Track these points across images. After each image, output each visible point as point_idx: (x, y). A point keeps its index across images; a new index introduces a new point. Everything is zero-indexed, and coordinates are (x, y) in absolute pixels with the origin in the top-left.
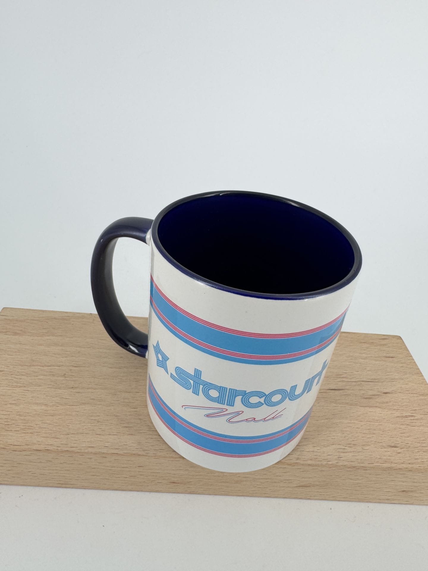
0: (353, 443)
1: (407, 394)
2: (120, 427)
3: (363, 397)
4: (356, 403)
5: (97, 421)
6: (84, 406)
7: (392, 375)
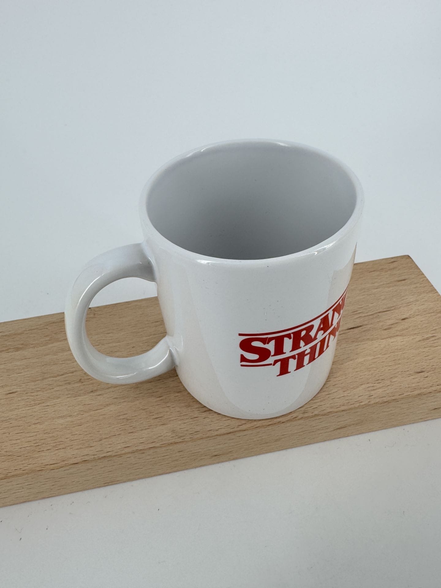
0: (381, 378)
1: (425, 315)
2: (151, 420)
3: (383, 329)
4: (376, 336)
5: (126, 419)
6: (108, 408)
7: (407, 299)
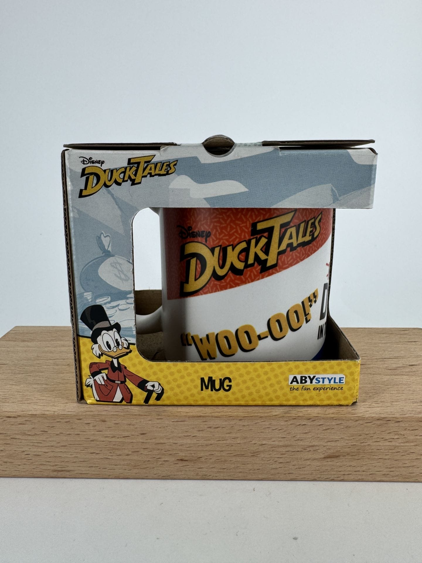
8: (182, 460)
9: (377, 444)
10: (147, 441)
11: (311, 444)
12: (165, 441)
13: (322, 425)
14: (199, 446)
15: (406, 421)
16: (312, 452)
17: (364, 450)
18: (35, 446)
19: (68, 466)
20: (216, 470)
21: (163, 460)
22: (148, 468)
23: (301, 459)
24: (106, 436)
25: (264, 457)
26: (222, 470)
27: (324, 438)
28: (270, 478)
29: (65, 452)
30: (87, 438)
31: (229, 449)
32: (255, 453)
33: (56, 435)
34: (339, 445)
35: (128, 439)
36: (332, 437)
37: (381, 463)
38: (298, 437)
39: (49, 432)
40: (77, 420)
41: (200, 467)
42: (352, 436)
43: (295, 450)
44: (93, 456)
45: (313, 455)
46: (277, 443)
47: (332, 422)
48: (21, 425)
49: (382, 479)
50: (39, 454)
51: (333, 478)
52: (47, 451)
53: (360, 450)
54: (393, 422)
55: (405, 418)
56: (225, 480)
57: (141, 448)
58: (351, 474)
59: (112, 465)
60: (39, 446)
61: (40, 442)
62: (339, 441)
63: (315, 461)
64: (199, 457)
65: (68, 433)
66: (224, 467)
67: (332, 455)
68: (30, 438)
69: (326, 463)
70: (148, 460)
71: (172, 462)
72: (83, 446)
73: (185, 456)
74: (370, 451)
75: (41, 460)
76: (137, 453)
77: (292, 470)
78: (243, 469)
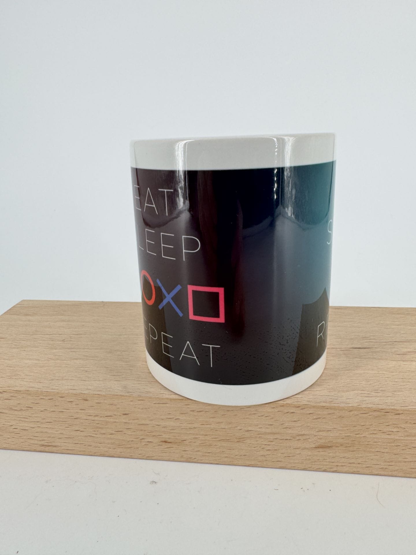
8: (165, 442)
9: (374, 436)
10: (130, 421)
11: (300, 433)
12: (147, 422)
13: (312, 413)
14: (182, 429)
15: (407, 414)
16: (302, 441)
17: (360, 442)
18: (22, 421)
19: (54, 442)
20: (201, 454)
21: (147, 441)
22: (132, 448)
23: (290, 447)
24: (89, 414)
25: (250, 443)
26: (207, 454)
27: (315, 427)
28: (257, 464)
29: (51, 428)
30: (71, 415)
31: (214, 434)
32: (241, 439)
33: (42, 411)
34: (331, 435)
35: (110, 418)
36: (324, 427)
37: (378, 456)
38: (287, 425)
39: (34, 408)
40: (60, 398)
41: (184, 450)
42: (346, 427)
43: (283, 438)
44: (77, 434)
45: (303, 444)
46: (264, 430)
47: (323, 411)
48: (7, 400)
49: (380, 473)
50: (26, 429)
51: (325, 469)
52: (33, 426)
53: (354, 441)
54: (392, 414)
55: (406, 410)
56: (211, 464)
57: (125, 428)
58: (344, 466)
59: (96, 443)
60: (26, 421)
61: (26, 417)
62: (332, 431)
63: (305, 450)
64: (183, 440)
65: (52, 410)
66: (209, 451)
67: (323, 445)
68: (16, 413)
69: (318, 453)
70: (132, 440)
71: (156, 443)
72: (68, 424)
73: (169, 438)
74: (367, 443)
75: (28, 434)
76: (120, 432)
77: (280, 458)
78: (230, 454)
